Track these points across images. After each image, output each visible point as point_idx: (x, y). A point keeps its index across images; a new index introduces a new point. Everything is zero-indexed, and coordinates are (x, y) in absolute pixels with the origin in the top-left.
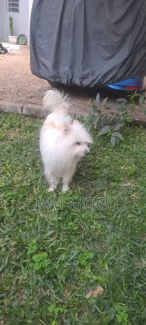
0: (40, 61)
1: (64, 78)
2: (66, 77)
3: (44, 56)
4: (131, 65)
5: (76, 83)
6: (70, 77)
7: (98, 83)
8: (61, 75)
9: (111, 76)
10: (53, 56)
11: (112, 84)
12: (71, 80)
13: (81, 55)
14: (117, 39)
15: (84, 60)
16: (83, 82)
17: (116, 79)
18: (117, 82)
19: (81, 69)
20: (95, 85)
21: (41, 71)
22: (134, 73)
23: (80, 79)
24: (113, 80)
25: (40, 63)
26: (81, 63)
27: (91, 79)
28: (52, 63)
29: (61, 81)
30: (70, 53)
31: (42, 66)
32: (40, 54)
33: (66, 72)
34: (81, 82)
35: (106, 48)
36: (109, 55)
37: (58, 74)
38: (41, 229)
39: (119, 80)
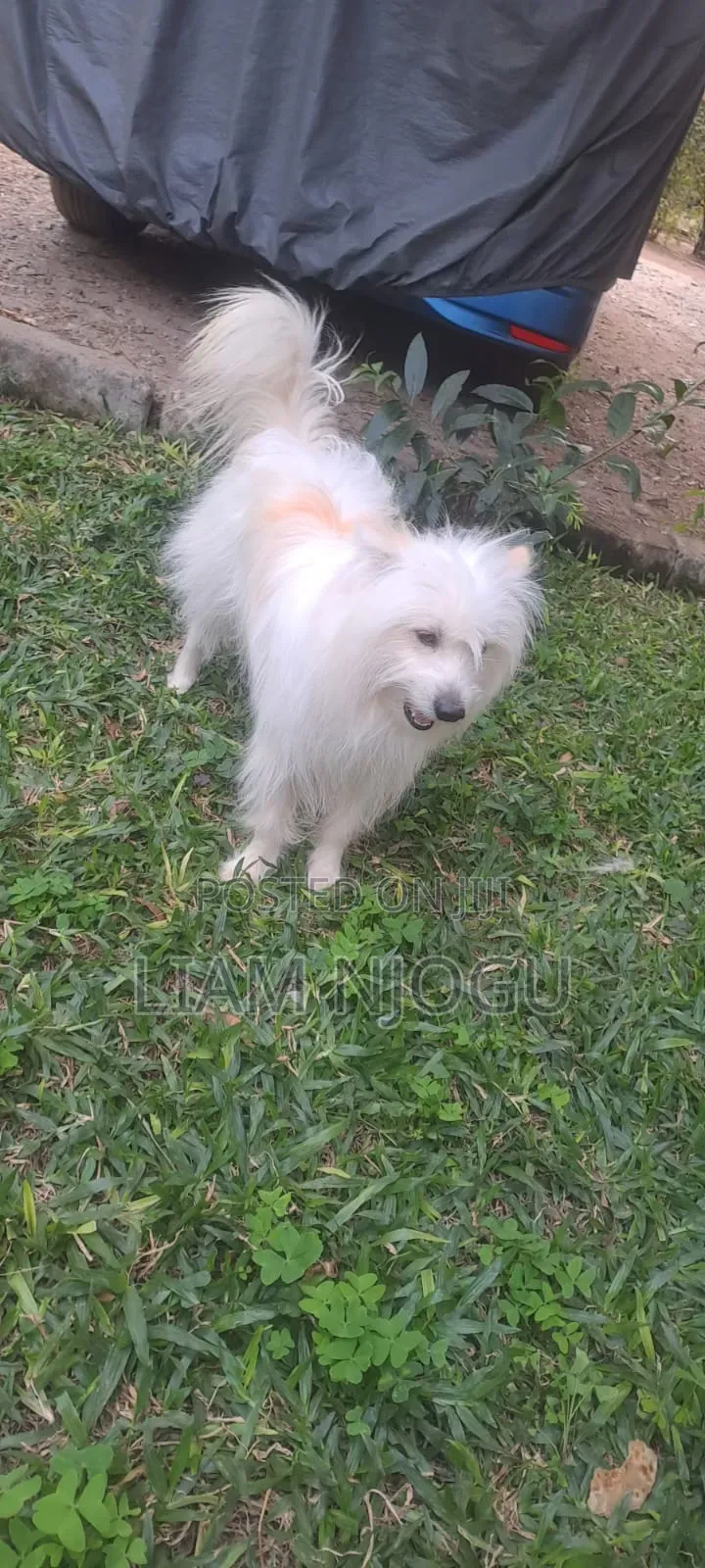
0: (56, 60)
1: (186, 198)
2: (202, 197)
3: (84, 35)
4: (562, 219)
5: (253, 244)
6: (229, 203)
7: (379, 274)
8: (174, 181)
9: (451, 251)
10: (142, 53)
11: (450, 295)
12: (233, 219)
13: (313, 96)
14: (520, 57)
15: (318, 131)
16: (298, 250)
17: (477, 275)
18: (477, 290)
19: (298, 176)
20: (362, 279)
21: (52, 126)
22: (570, 263)
23: (285, 227)
24: (459, 277)
25: (53, 79)
26: (303, 141)
27: (346, 242)
28: (135, 97)
29: (170, 215)
30: (248, 63)
31: (60, 96)
32: (60, 21)
33: (206, 167)
34: (286, 249)
35: (449, 88)
36: (458, 133)
37: (159, 167)
38: (267, 1118)
39: (489, 283)
